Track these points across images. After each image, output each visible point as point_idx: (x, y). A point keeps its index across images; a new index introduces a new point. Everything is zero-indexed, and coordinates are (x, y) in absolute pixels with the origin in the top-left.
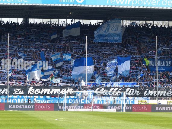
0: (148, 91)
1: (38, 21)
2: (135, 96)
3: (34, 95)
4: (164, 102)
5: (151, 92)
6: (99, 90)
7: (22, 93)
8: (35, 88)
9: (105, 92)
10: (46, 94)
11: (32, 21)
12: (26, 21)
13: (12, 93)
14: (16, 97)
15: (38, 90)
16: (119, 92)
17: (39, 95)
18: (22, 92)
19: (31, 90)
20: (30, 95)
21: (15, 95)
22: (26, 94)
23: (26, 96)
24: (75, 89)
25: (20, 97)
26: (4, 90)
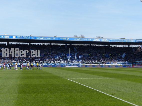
2: (82, 63)
4: (89, 65)
5: (86, 62)
8: (57, 61)
9: (74, 62)
10: (59, 63)
12: (51, 44)
13: (51, 62)
17: (58, 63)
18: (53, 62)
19: (56, 62)
24: (67, 61)
26: (49, 62)
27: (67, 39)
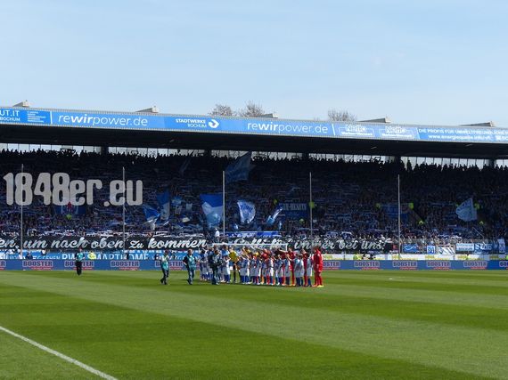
0: (299, 243)
1: (121, 150)
3: (156, 249)
5: (303, 244)
6: (238, 242)
7: (141, 247)
8: (158, 239)
10: (172, 248)
11: (112, 150)
13: (127, 246)
14: (134, 251)
15: (161, 242)
16: (263, 244)
17: (163, 249)
19: (152, 243)
20: (151, 249)
21: (132, 249)
22: (145, 247)
23: (146, 251)
24: (208, 240)
25: (139, 251)
26: (117, 244)
27: (210, 124)
